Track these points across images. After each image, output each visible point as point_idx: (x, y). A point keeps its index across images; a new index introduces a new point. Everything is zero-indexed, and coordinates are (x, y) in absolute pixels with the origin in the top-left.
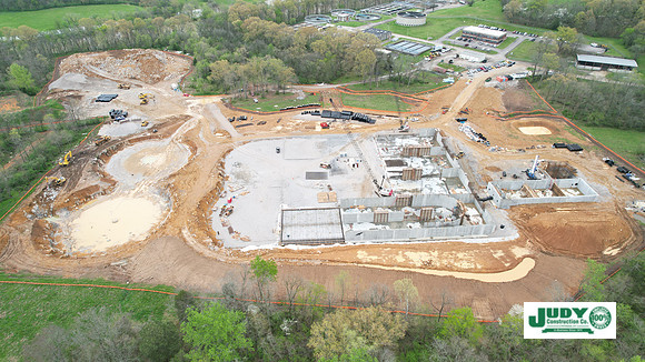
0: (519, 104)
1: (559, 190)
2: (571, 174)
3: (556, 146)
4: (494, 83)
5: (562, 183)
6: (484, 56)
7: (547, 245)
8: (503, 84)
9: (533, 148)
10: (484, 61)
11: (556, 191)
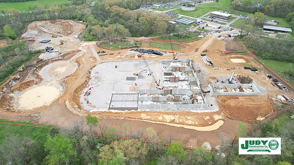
0: (232, 48)
1: (242, 89)
2: (250, 81)
3: (245, 68)
4: (222, 38)
5: (244, 86)
6: (219, 25)
7: (231, 114)
8: (226, 38)
9: (234, 69)
10: (219, 28)
11: (241, 89)
